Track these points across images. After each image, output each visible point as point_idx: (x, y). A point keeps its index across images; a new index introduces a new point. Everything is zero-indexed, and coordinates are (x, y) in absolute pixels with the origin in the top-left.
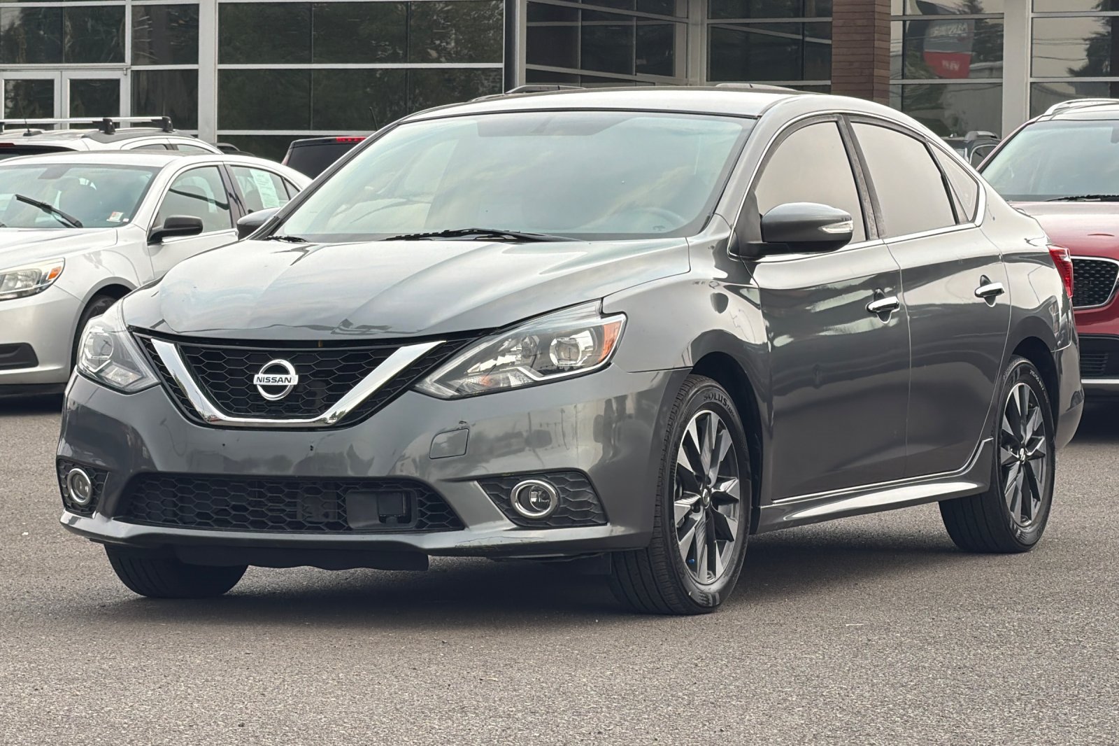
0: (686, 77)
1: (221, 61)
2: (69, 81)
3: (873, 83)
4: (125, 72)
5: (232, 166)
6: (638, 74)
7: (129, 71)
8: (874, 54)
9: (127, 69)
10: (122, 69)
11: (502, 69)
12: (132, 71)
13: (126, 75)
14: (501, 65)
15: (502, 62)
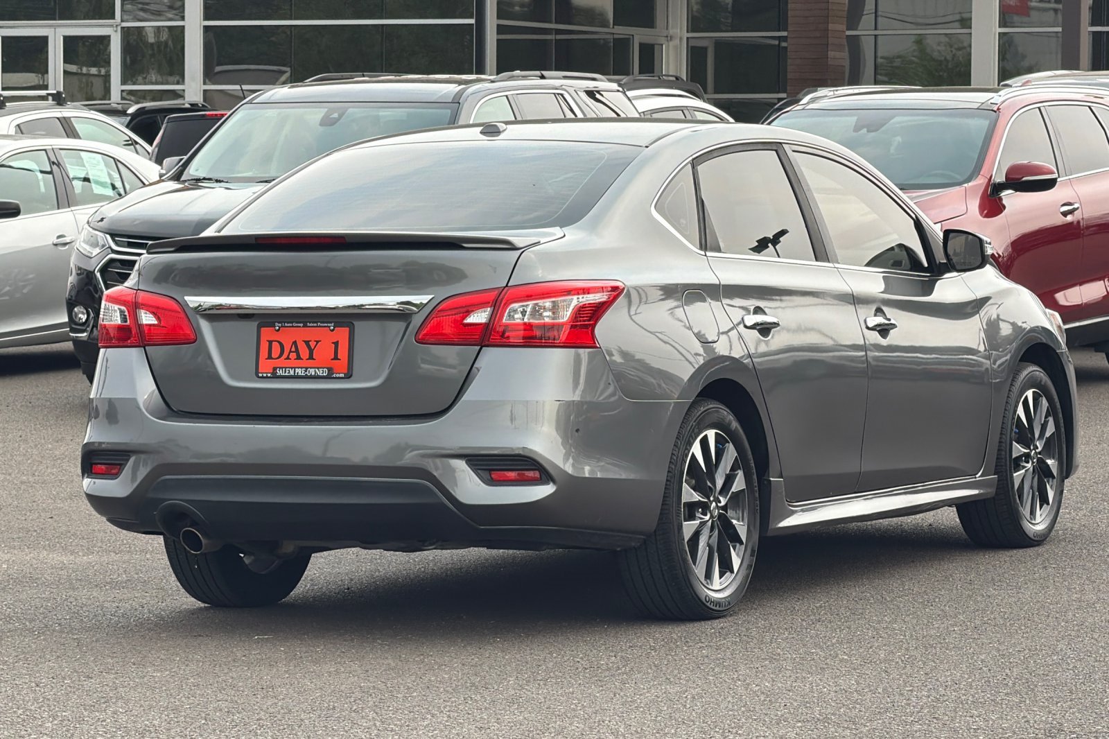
0: (667, 29)
1: (206, 18)
2: (62, 38)
3: (828, 37)
4: (115, 29)
5: (61, 149)
6: (615, 27)
7: (119, 29)
8: (828, 9)
9: (117, 26)
10: (112, 26)
11: (473, 24)
12: (122, 28)
13: (116, 31)
14: (472, 21)
15: (473, 18)
